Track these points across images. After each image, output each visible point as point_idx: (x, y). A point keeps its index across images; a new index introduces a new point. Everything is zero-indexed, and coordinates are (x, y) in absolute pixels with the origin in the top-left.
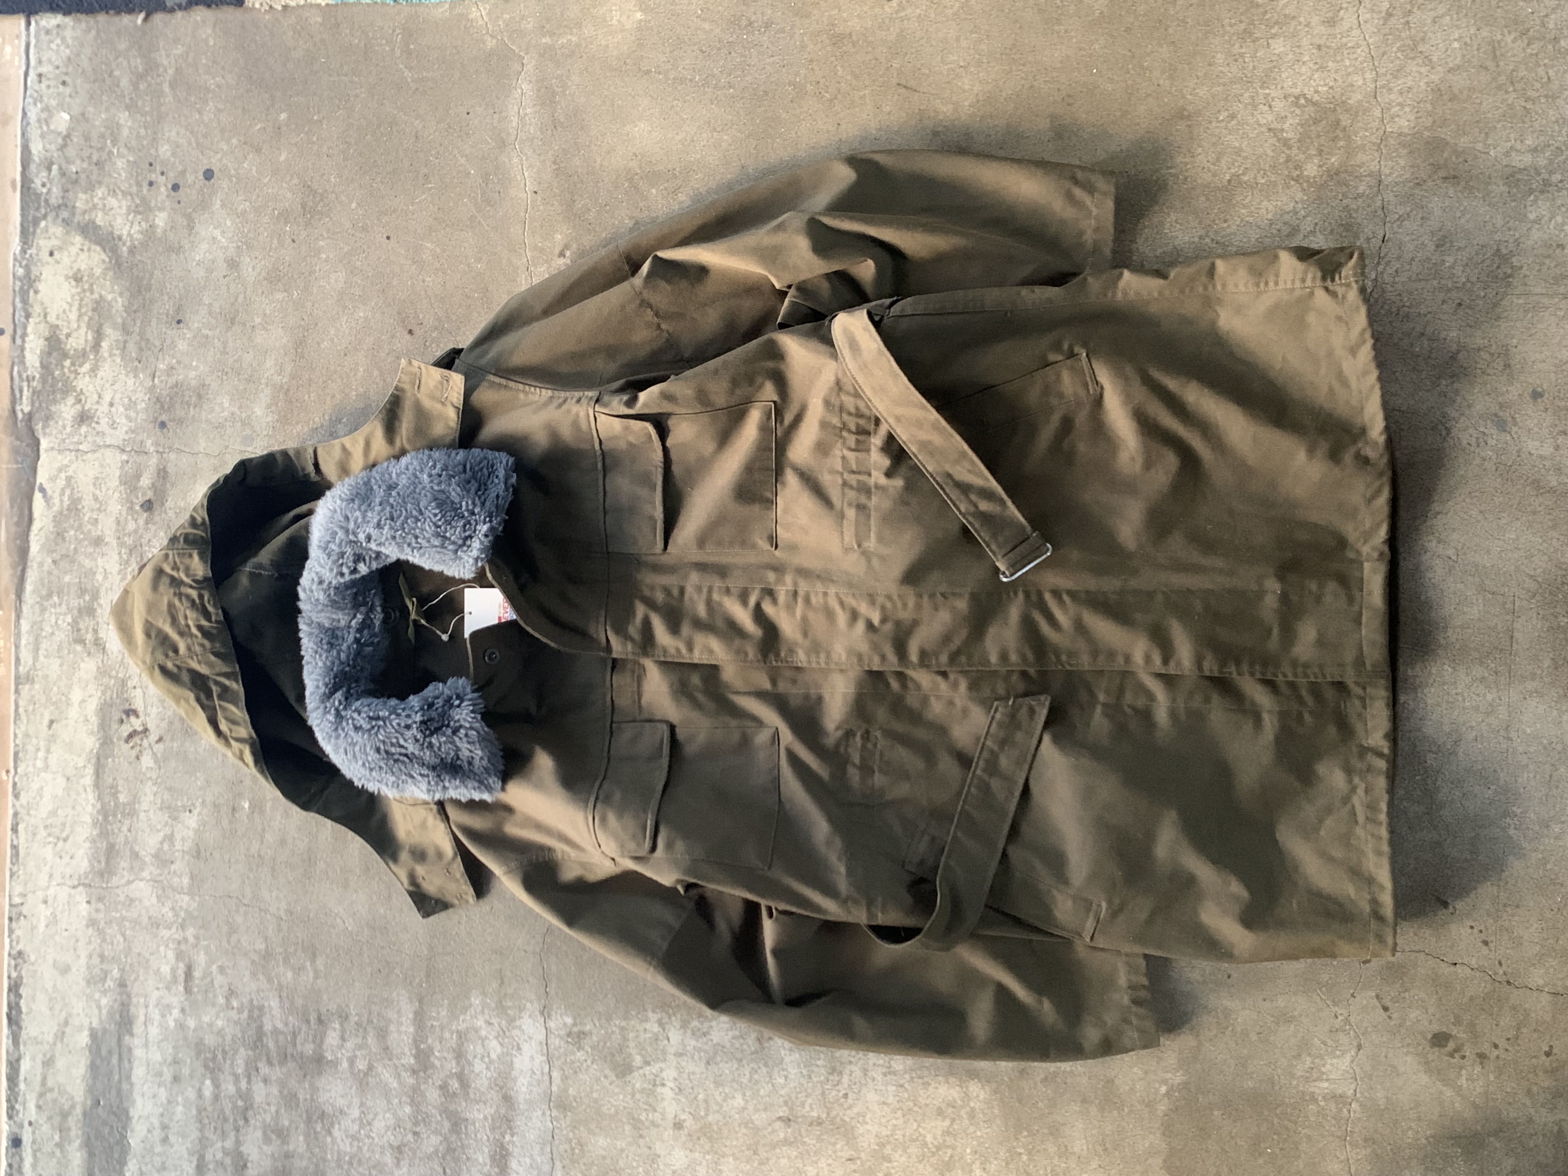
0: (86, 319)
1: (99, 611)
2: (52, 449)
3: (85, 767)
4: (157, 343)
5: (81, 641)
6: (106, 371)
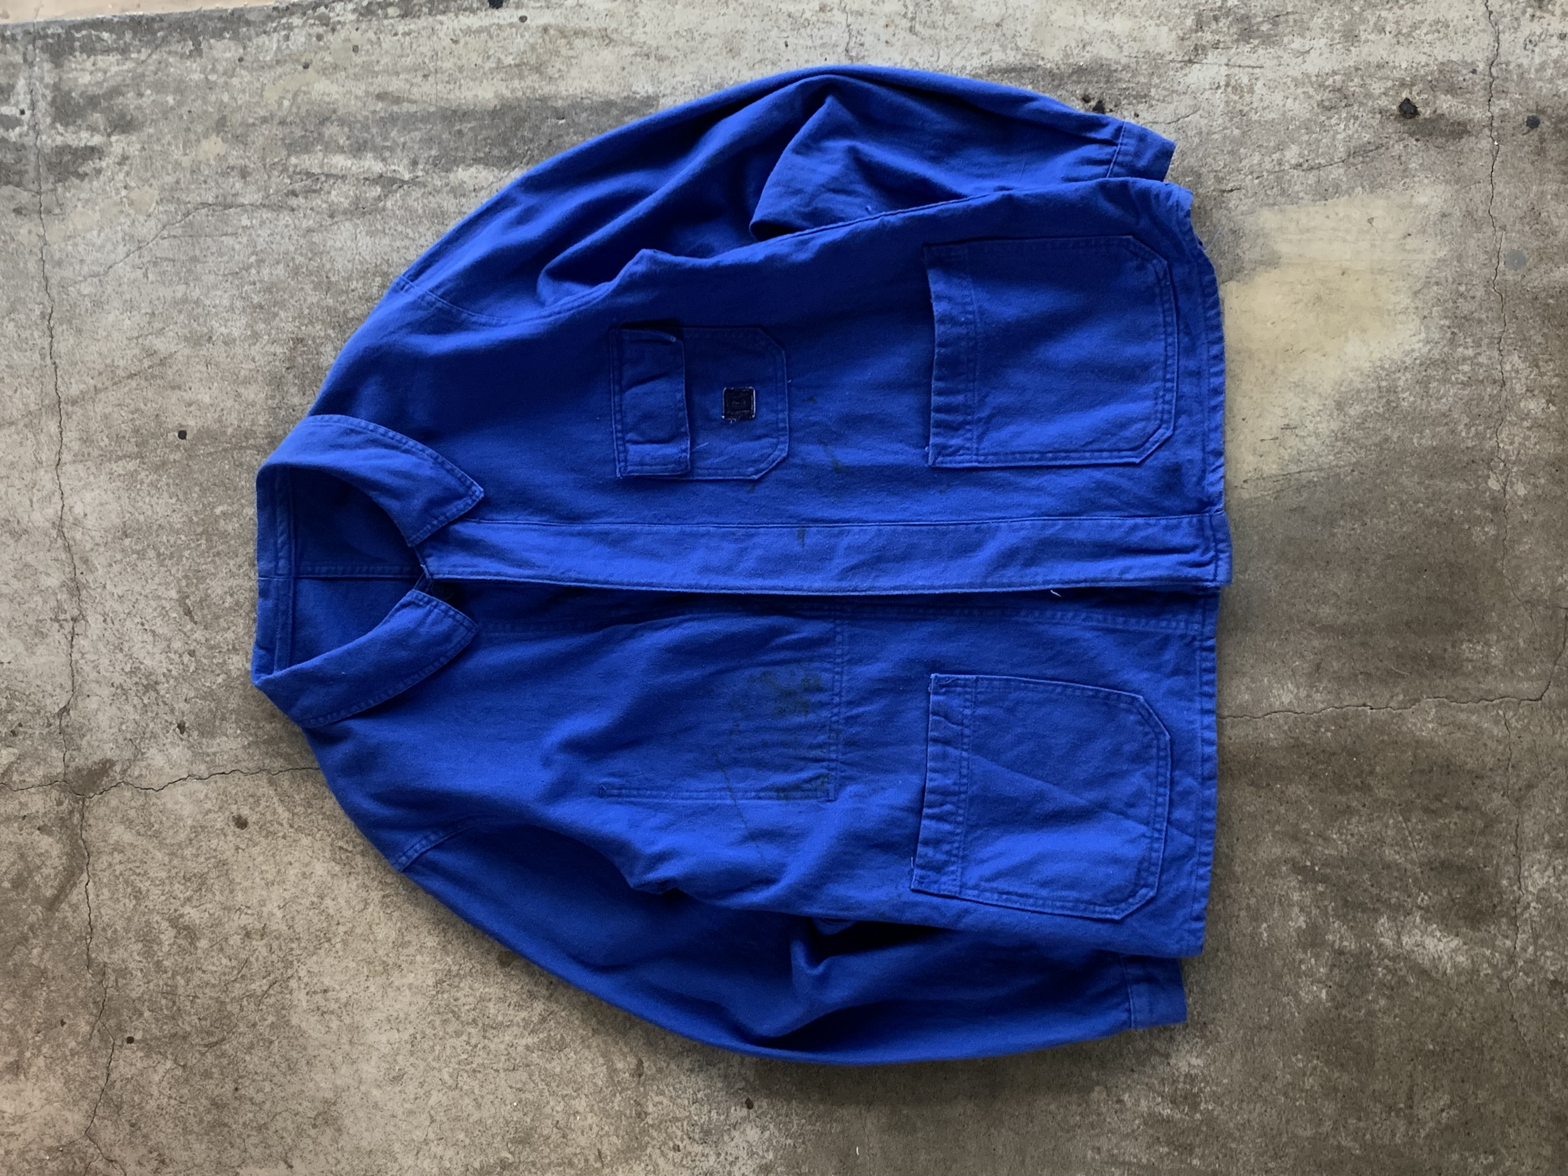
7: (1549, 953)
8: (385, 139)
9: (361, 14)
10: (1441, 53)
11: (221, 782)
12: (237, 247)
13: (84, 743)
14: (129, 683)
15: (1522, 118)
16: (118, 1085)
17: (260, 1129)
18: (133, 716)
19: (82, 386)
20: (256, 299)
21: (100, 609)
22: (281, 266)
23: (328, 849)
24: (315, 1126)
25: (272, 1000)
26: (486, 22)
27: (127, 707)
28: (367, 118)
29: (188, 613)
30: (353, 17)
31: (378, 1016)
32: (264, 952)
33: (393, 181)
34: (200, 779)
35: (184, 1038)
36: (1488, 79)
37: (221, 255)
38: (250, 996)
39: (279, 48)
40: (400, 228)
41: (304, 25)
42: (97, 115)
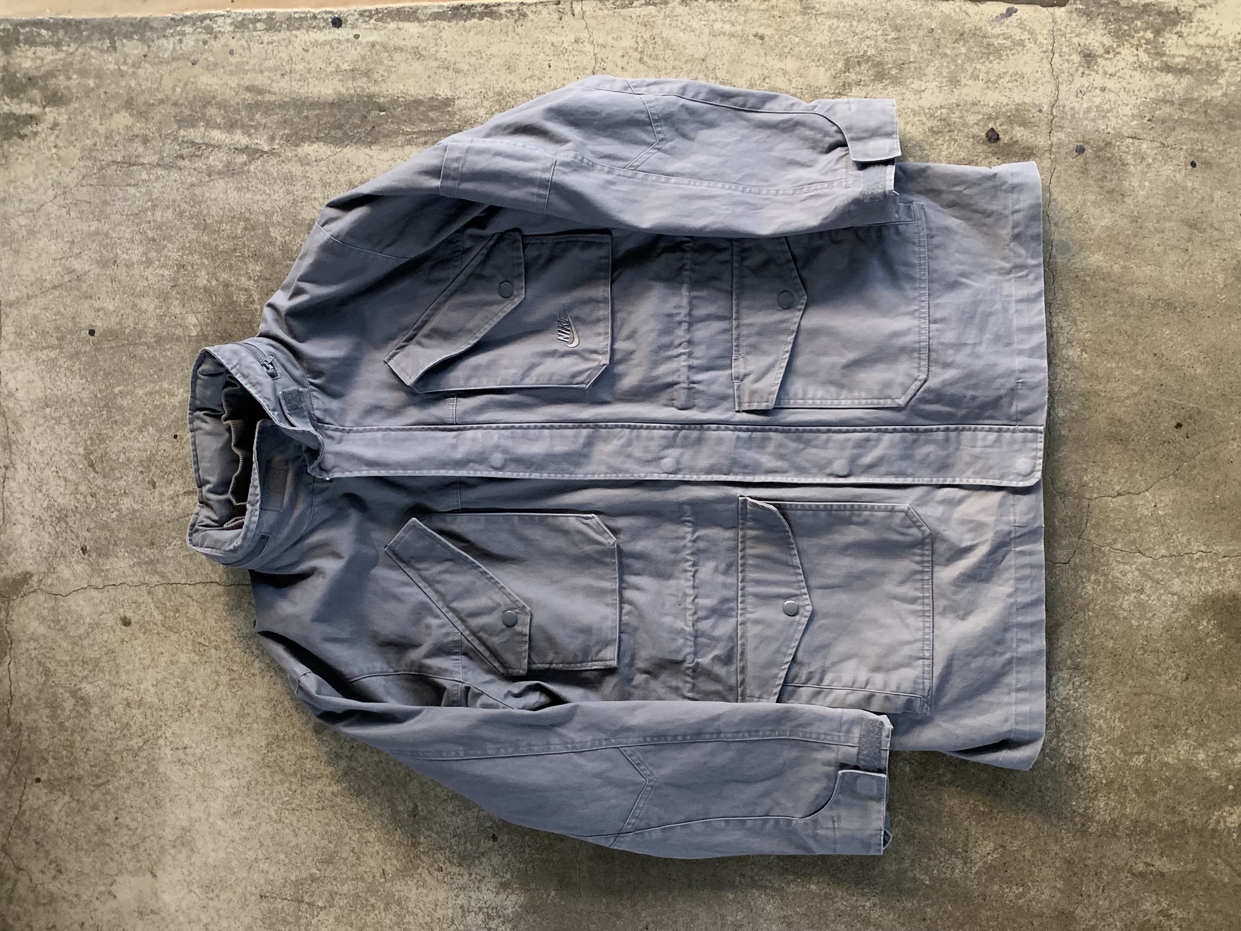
0: (1199, 55)
1: (880, 86)
2: (1055, 22)
3: (717, 78)
4: (1170, 141)
5: (847, 68)
6: (1140, 81)
7: (1067, 744)
8: (252, 120)
9: (236, 27)
10: (1018, 97)
11: (112, 591)
12: (138, 195)
13: (10, 559)
14: (45, 516)
15: (1072, 146)
16: (28, 813)
17: (133, 848)
18: (48, 540)
19: (17, 294)
20: (150, 234)
21: (25, 460)
22: (170, 211)
23: (190, 643)
24: (174, 847)
25: (145, 754)
26: (330, 37)
27: (43, 534)
28: (238, 104)
29: (92, 465)
30: (231, 29)
31: (223, 767)
32: (140, 718)
33: (256, 151)
34: (97, 588)
35: (79, 779)
36: (1050, 117)
37: (125, 199)
38: (129, 750)
39: (174, 49)
40: (260, 186)
41: (193, 33)
42: (35, 92)
